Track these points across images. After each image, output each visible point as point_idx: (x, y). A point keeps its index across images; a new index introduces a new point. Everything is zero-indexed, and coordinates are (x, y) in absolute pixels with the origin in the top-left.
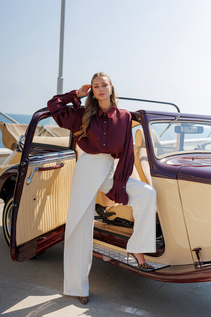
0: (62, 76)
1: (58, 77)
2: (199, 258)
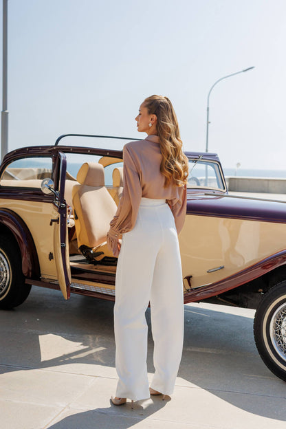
0: (6, 109)
1: (2, 110)
2: (190, 285)
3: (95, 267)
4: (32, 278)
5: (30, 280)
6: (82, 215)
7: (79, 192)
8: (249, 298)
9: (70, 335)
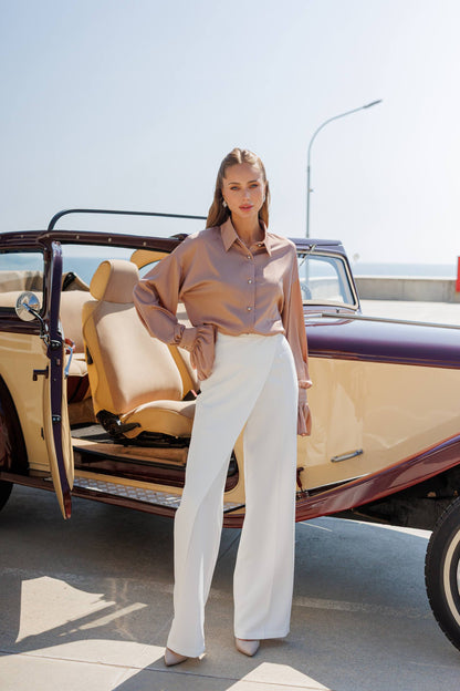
2: (300, 485)
3: (127, 449)
4: (12, 471)
5: (10, 475)
6: (100, 355)
7: (95, 314)
8: (410, 507)
9: (82, 578)
